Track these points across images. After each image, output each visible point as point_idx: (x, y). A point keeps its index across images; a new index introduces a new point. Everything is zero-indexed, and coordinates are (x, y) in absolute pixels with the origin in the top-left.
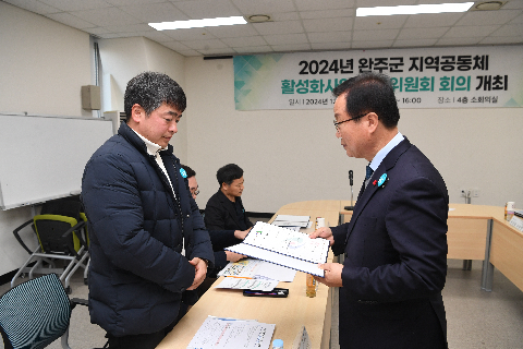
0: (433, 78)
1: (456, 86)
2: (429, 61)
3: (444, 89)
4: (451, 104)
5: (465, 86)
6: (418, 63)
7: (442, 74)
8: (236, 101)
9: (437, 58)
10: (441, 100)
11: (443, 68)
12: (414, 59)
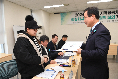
0: (106, 16)
1: (111, 18)
2: (105, 12)
3: (109, 18)
4: (111, 22)
5: (114, 18)
6: (102, 13)
7: (108, 15)
8: (61, 23)
9: (107, 12)
10: (108, 21)
11: (108, 14)
12: (101, 12)
